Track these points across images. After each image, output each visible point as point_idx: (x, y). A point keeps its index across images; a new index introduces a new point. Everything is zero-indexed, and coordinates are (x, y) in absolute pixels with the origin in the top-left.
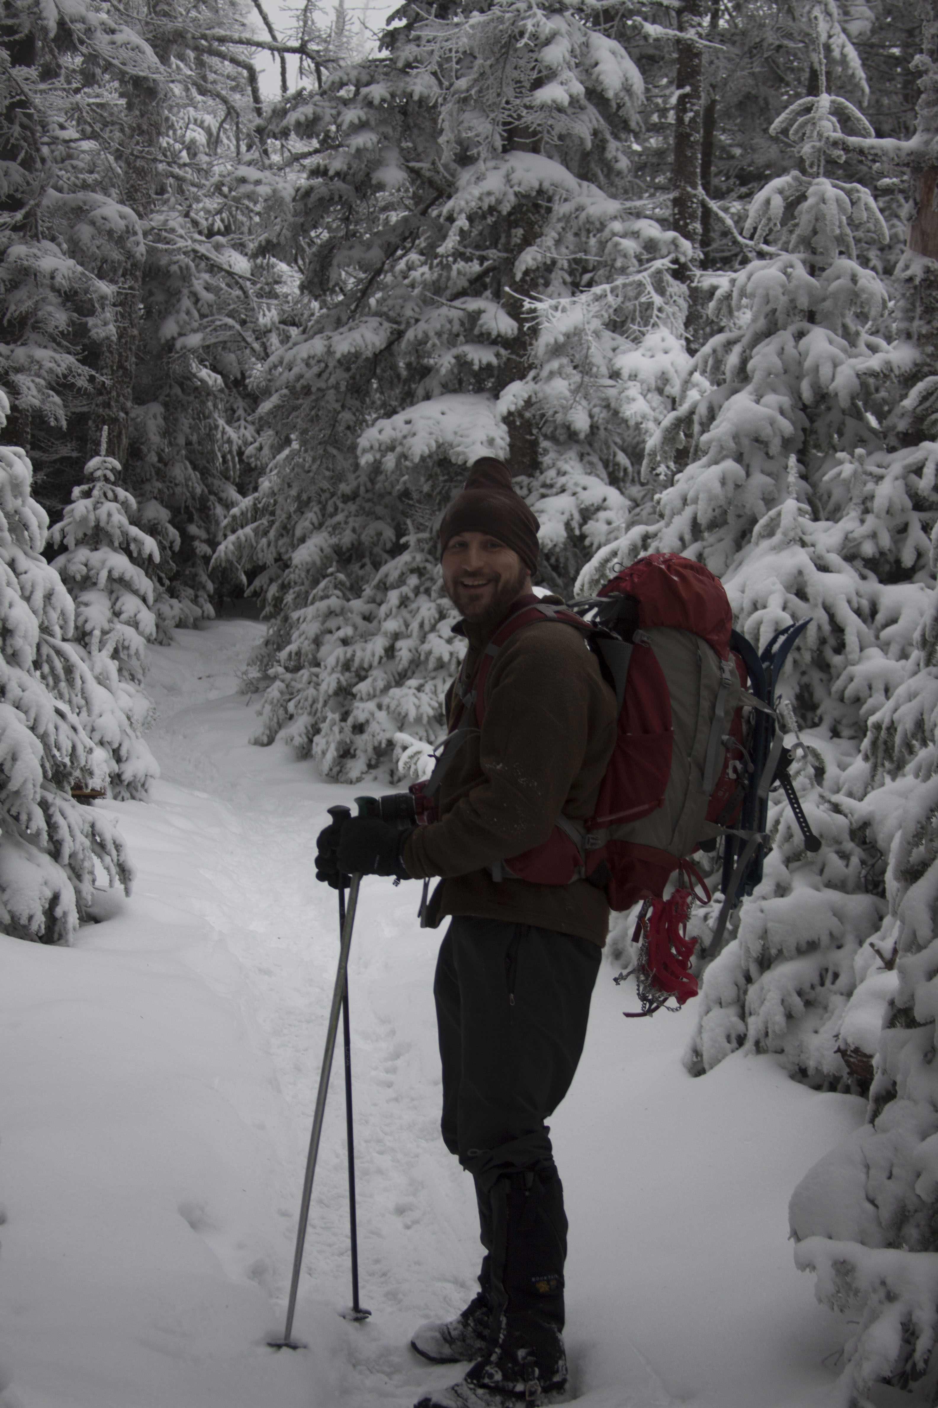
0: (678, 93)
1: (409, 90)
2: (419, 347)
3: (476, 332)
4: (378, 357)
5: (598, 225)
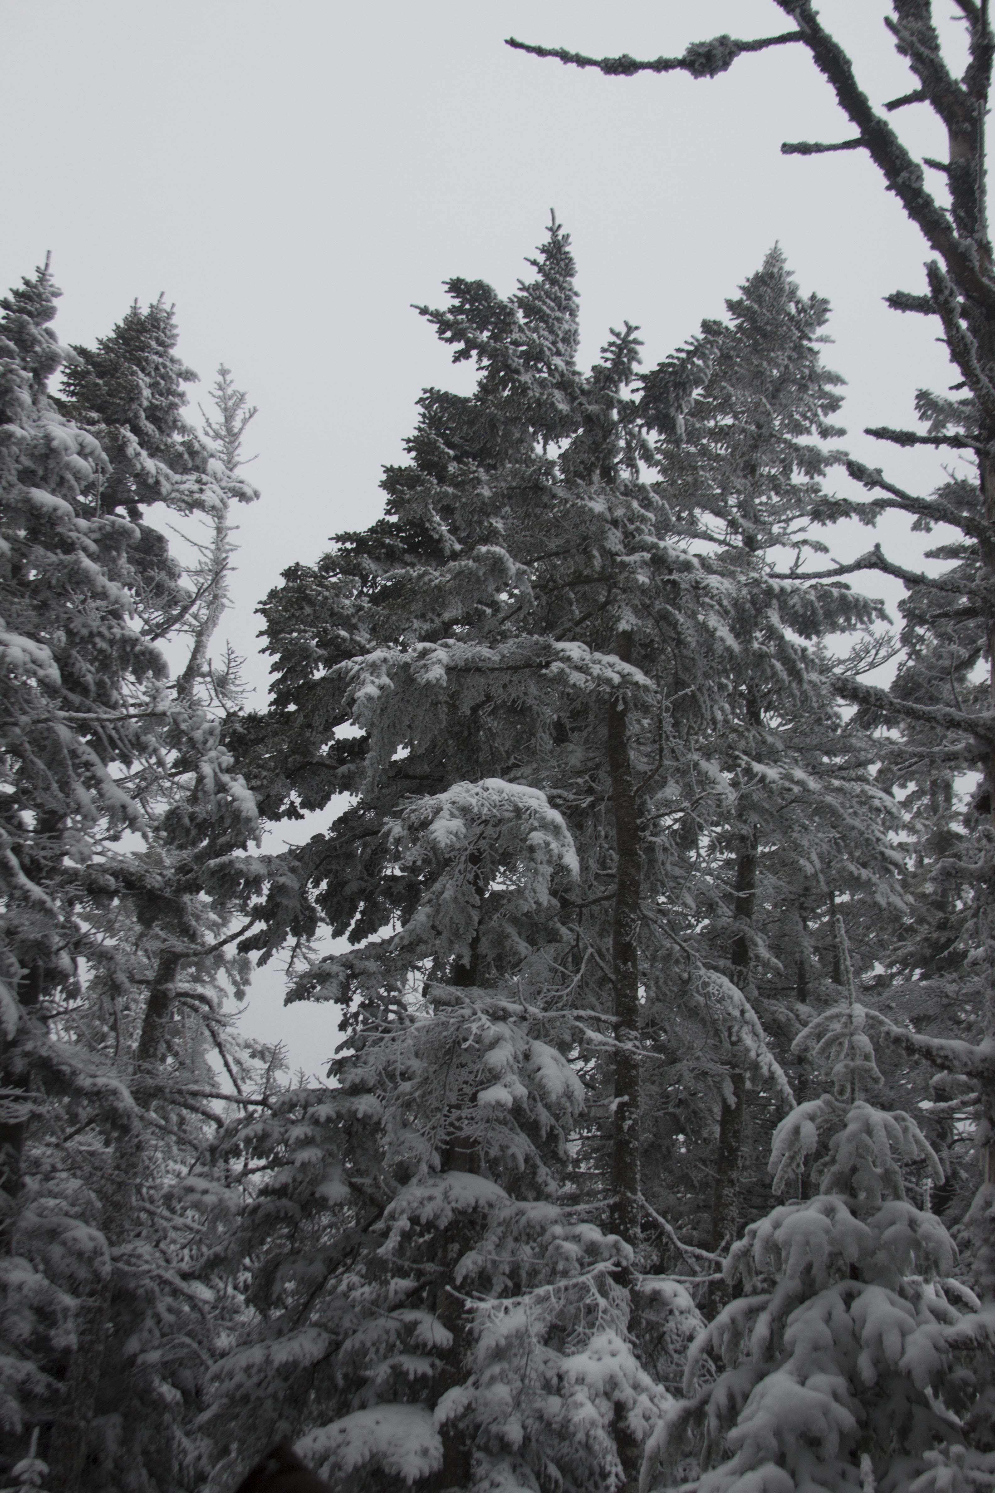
0: (618, 1100)
1: (353, 1108)
2: (358, 1358)
3: (412, 1342)
4: (316, 1365)
5: (538, 1228)
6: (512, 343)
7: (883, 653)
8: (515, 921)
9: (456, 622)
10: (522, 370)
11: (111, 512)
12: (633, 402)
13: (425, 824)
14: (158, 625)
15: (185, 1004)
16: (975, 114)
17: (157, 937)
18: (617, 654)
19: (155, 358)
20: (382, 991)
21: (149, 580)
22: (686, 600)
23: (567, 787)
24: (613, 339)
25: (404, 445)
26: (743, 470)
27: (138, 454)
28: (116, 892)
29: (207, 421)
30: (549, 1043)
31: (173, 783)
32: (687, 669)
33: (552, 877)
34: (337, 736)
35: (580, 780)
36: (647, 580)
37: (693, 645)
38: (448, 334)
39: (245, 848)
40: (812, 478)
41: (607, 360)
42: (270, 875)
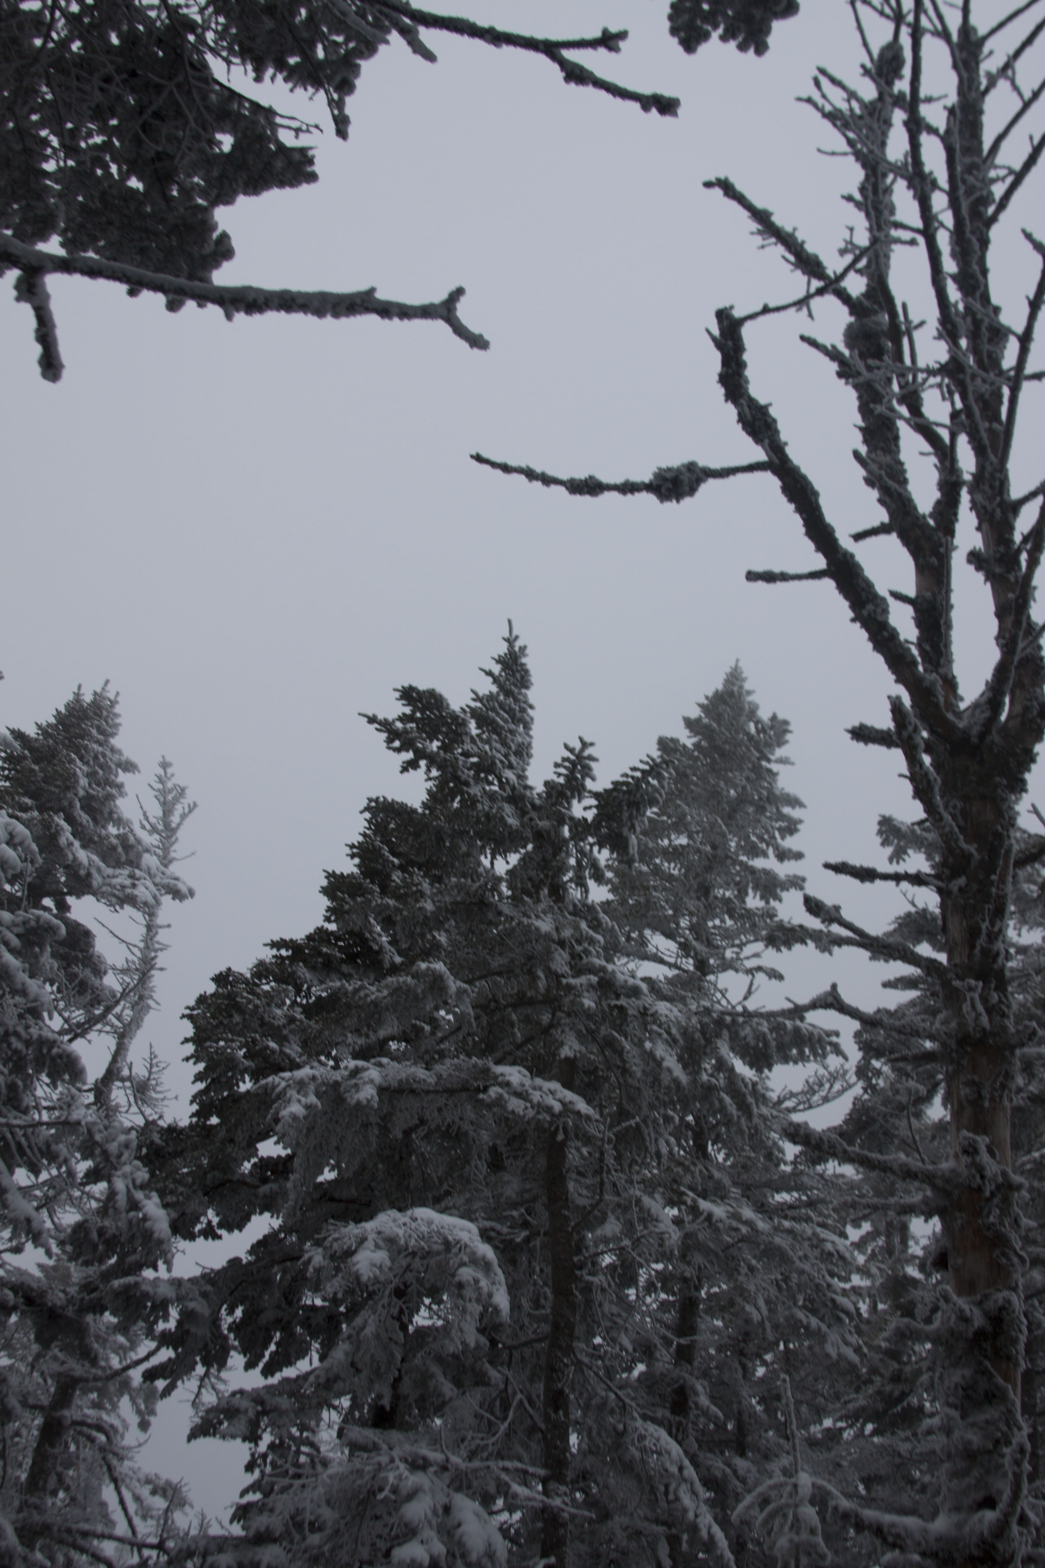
0: (544, 1562)
6: (462, 754)
7: (837, 1086)
8: (440, 1360)
9: (393, 1038)
10: (472, 781)
11: (38, 905)
12: (585, 820)
13: (350, 1253)
14: (79, 1025)
15: (80, 1433)
16: (942, 550)
17: (55, 1358)
18: (559, 1080)
19: (95, 746)
20: (294, 1431)
21: (72, 977)
22: (634, 1027)
23: (500, 1220)
24: (567, 754)
25: (348, 851)
26: (696, 891)
27: (70, 844)
28: (14, 1308)
29: (145, 814)
30: (472, 1497)
31: (83, 1192)
32: (631, 1099)
33: (482, 1316)
34: (260, 1154)
35: (515, 1213)
36: (593, 1005)
37: (639, 1074)
38: (397, 744)
39: (156, 1269)
40: (767, 902)
41: (559, 775)
42: (180, 1299)
